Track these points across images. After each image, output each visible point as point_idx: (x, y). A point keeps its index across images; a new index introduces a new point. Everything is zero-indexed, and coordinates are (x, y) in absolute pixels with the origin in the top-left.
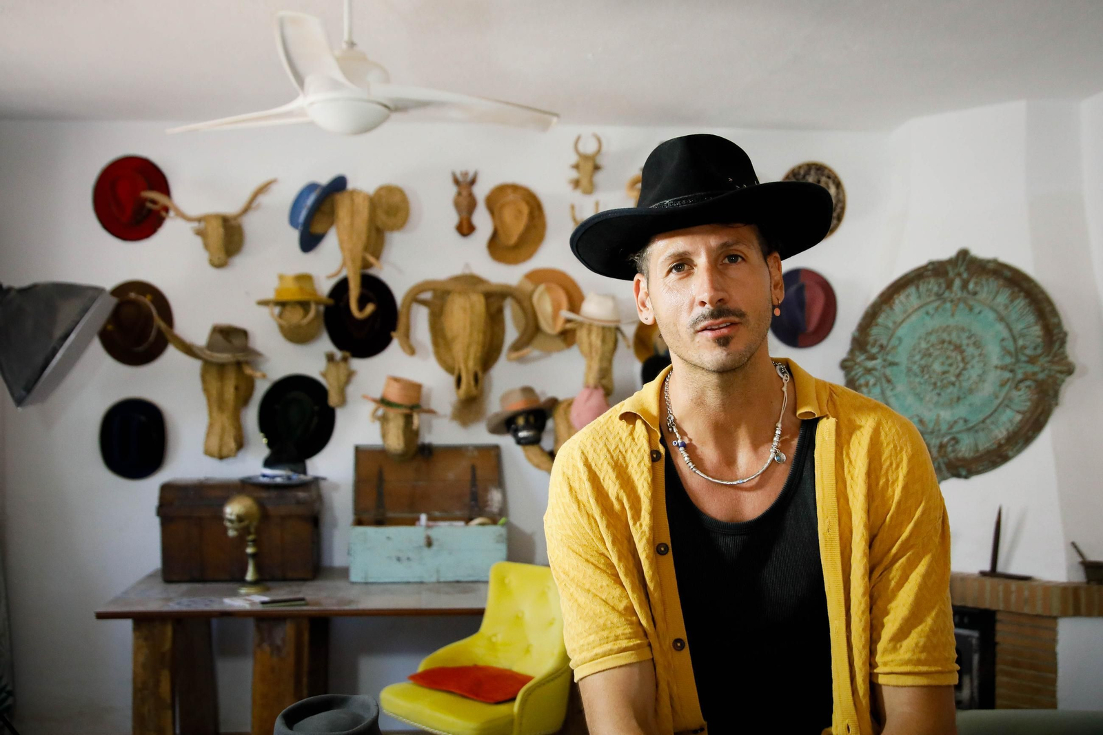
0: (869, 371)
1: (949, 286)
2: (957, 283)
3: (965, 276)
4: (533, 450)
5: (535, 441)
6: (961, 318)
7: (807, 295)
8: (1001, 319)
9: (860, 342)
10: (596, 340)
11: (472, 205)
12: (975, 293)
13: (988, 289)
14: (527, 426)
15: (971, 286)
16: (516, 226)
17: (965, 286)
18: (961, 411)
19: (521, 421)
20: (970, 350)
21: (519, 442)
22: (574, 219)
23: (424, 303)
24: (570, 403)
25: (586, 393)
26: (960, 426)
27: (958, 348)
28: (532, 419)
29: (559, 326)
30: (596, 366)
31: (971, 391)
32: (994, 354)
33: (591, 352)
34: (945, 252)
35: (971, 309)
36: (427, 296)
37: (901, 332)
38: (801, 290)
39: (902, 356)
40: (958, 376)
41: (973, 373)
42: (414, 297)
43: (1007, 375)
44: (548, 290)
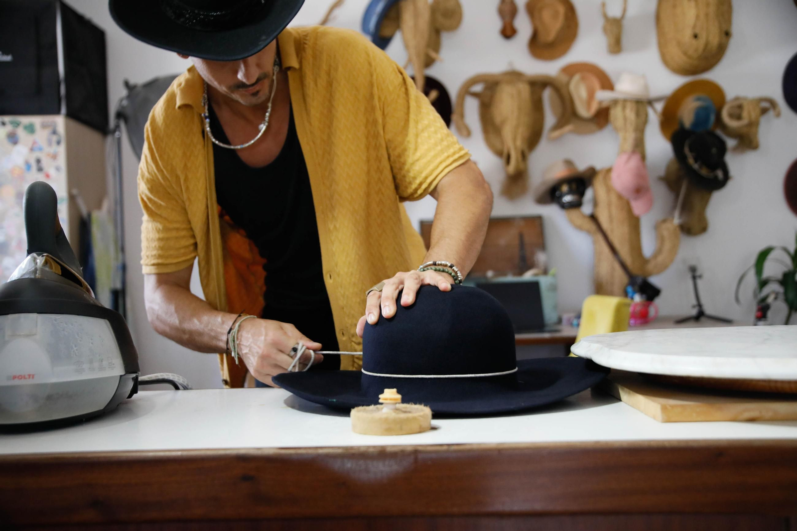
4: (574, 213)
5: (577, 205)
10: (630, 114)
11: (514, 12)
14: (570, 192)
16: (553, 26)
19: (565, 188)
21: (563, 206)
22: (605, 16)
23: (475, 95)
24: (609, 170)
25: (624, 157)
28: (574, 186)
29: (594, 107)
30: (631, 137)
33: (625, 124)
36: (478, 88)
42: (466, 90)
44: (583, 79)
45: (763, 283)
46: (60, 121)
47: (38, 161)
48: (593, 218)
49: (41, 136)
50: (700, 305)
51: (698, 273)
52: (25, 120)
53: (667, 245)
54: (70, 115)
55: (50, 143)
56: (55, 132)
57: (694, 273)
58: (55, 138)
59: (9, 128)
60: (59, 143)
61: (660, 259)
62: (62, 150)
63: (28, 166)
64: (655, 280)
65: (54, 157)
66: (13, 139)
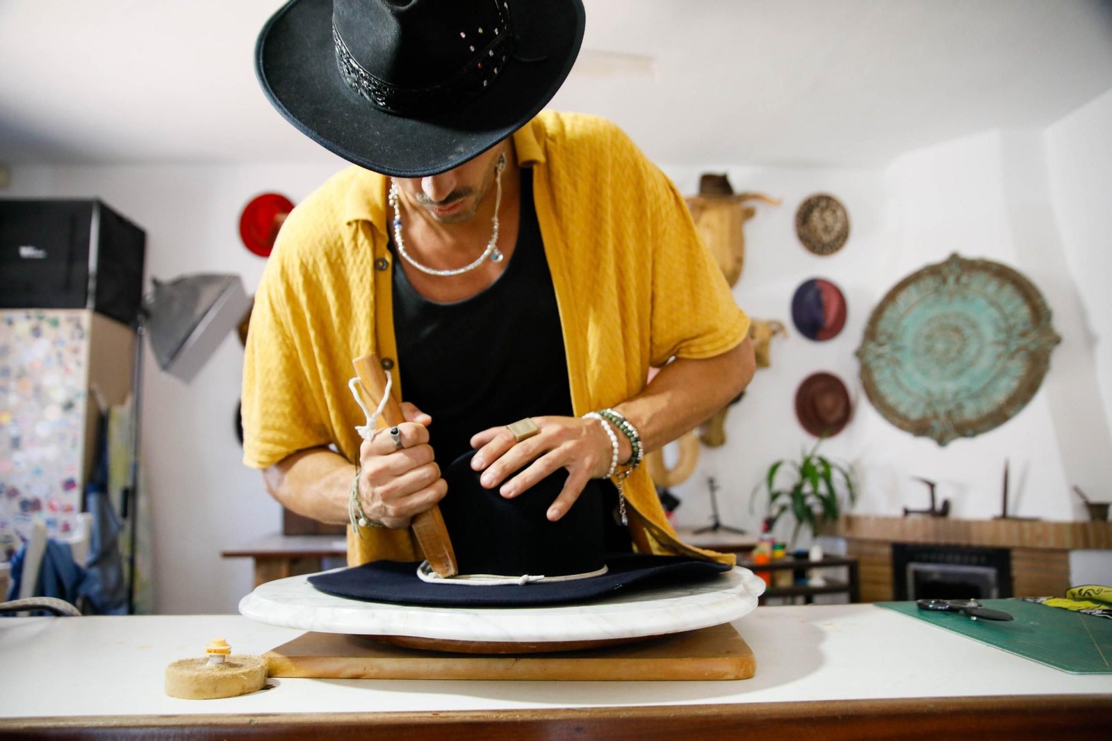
0: (879, 356)
1: (944, 281)
2: (951, 280)
3: (958, 270)
6: (957, 306)
7: (824, 297)
8: (992, 303)
9: (871, 333)
12: (967, 286)
13: (978, 281)
15: (964, 279)
17: (958, 280)
18: (964, 381)
20: (968, 331)
26: (963, 395)
27: (957, 330)
31: (971, 364)
32: (989, 332)
34: (938, 256)
35: (964, 298)
37: (905, 322)
38: (818, 294)
39: (907, 341)
40: (960, 352)
41: (972, 349)
43: (1001, 349)
45: (774, 496)
46: (85, 316)
47: (60, 355)
49: (65, 330)
50: (716, 517)
51: (716, 484)
52: (51, 314)
53: (687, 458)
54: (100, 310)
55: (72, 337)
56: (78, 326)
57: (712, 484)
58: (77, 333)
59: (33, 322)
60: (81, 337)
61: (681, 470)
62: (84, 346)
63: (50, 359)
64: (676, 491)
65: (76, 351)
66: (36, 332)
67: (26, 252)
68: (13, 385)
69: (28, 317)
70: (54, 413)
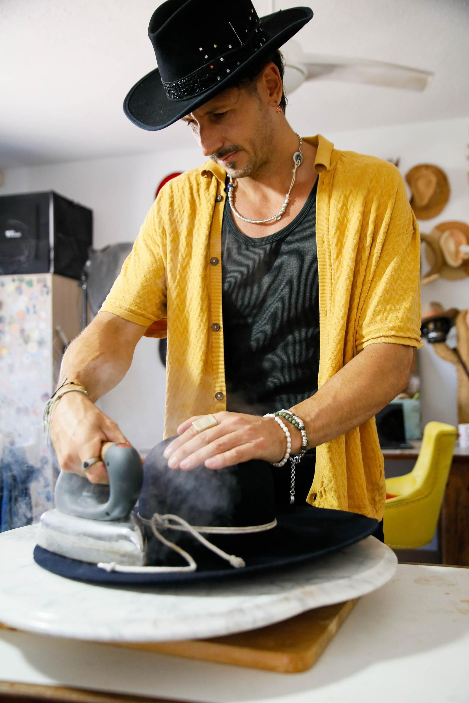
4: (440, 347)
5: (442, 340)
14: (435, 330)
16: (427, 193)
19: (431, 326)
21: (430, 341)
24: (466, 313)
28: (439, 325)
44: (452, 234)
46: (49, 277)
47: (34, 307)
48: (455, 351)
49: (37, 288)
52: (27, 277)
54: (56, 272)
55: (42, 293)
56: (45, 286)
58: (45, 290)
59: (17, 284)
60: (47, 293)
62: (49, 300)
63: (28, 310)
65: (44, 303)
66: (19, 290)
67: (9, 234)
68: (7, 328)
69: (14, 280)
70: (33, 347)
